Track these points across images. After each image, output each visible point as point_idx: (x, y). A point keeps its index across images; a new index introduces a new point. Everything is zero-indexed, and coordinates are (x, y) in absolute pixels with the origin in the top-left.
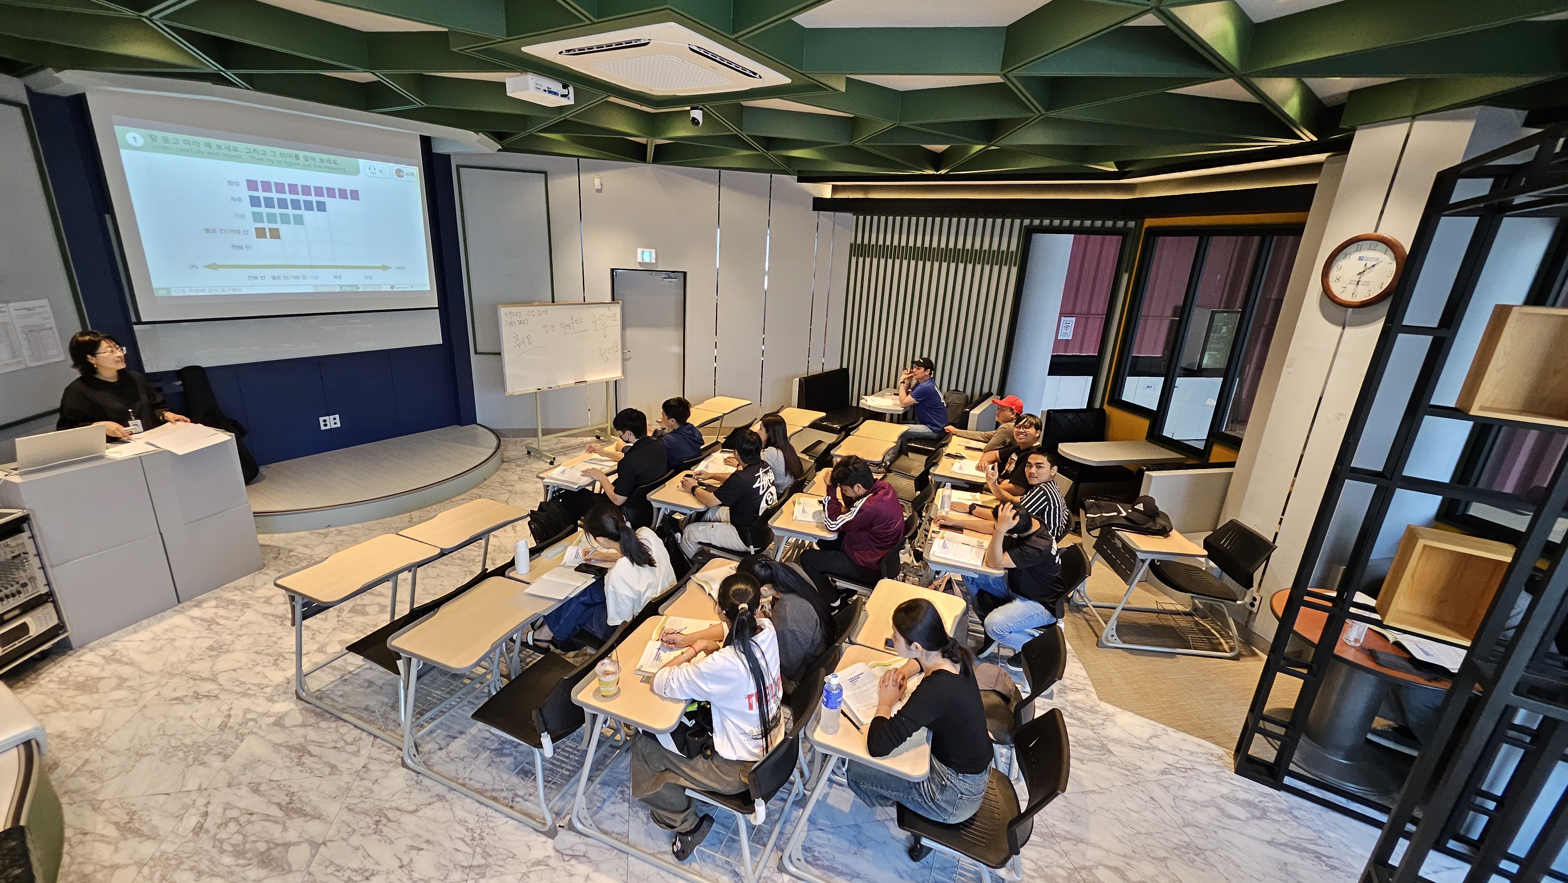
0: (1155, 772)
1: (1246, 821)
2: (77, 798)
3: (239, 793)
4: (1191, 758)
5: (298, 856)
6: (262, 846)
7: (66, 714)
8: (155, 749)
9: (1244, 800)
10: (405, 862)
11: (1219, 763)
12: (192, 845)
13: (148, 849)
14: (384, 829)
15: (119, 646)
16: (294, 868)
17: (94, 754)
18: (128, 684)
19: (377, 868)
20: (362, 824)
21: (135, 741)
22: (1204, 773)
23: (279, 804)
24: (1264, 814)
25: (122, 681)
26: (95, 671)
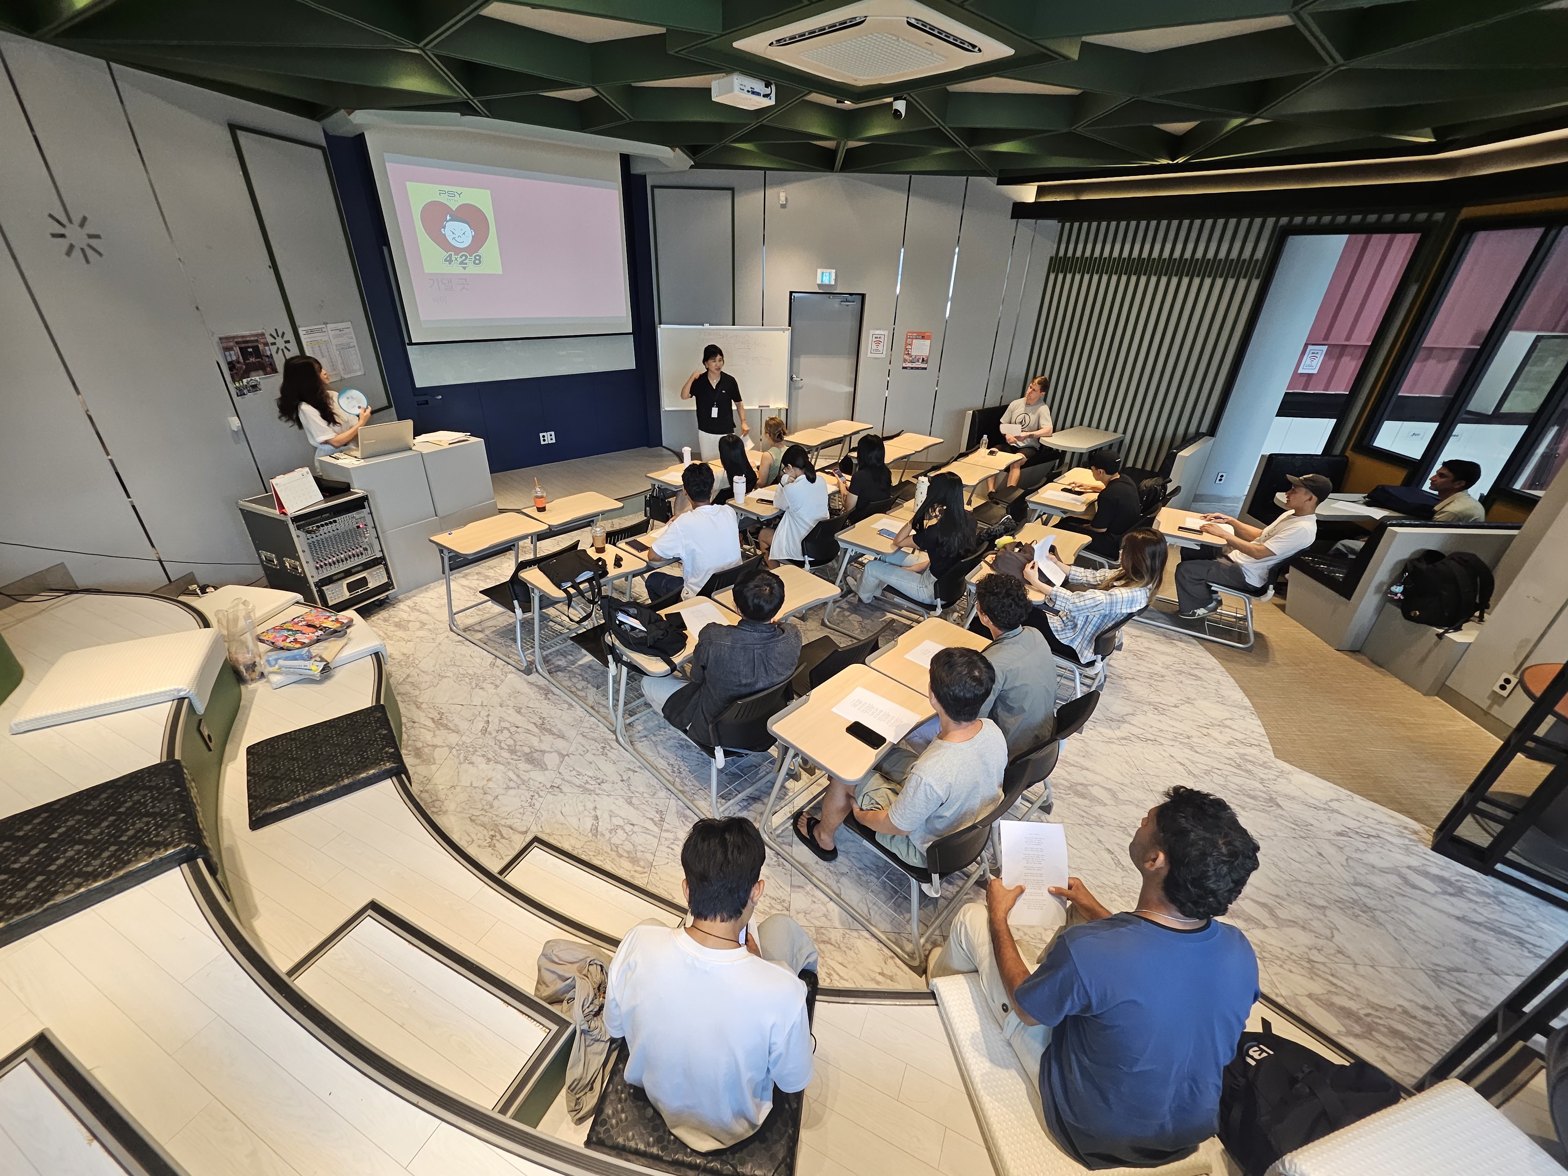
0: (1329, 831)
1: (1434, 895)
2: (407, 699)
3: (508, 711)
4: (1379, 827)
5: (551, 760)
6: (527, 750)
7: (392, 642)
8: (450, 674)
9: (1437, 876)
10: (625, 778)
11: (1413, 837)
12: (481, 740)
13: (453, 738)
14: (609, 753)
15: (417, 599)
16: (549, 767)
17: (414, 672)
18: (427, 627)
19: (605, 777)
20: (592, 747)
21: (437, 666)
22: (1391, 843)
23: (535, 724)
24: (1460, 892)
25: (423, 624)
26: (405, 616)
